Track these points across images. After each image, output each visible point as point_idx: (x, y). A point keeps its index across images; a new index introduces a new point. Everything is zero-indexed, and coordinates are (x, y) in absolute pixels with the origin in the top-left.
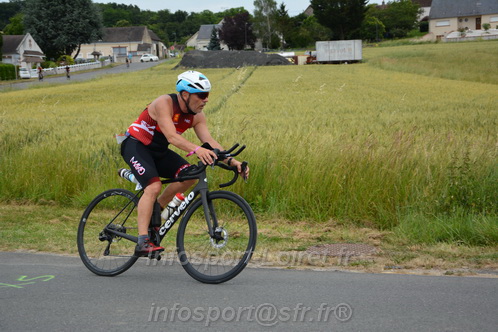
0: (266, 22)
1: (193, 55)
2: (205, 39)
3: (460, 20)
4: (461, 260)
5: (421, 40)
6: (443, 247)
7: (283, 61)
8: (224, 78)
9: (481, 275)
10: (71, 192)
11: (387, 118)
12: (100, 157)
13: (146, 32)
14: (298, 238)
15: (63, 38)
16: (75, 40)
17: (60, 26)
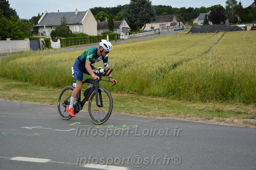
0: (231, 11)
1: (196, 27)
2: (202, 20)
7: (240, 29)
8: (210, 37)
10: (143, 89)
12: (155, 74)
13: (175, 17)
14: (250, 112)
15: (139, 21)
16: (143, 22)
17: (137, 16)
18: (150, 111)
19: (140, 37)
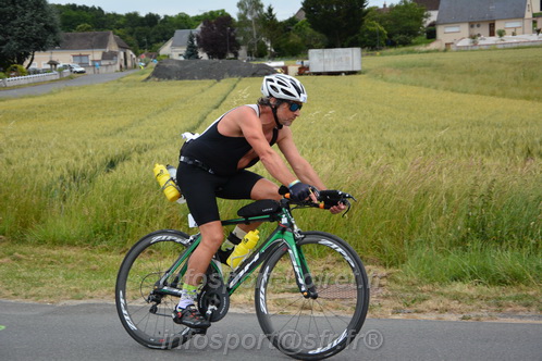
0: (251, 26)
1: (167, 65)
2: (180, 46)
3: (472, 26)
4: (479, 303)
5: (428, 48)
6: (458, 287)
8: (203, 91)
9: (502, 320)
10: (25, 226)
11: (392, 137)
12: (59, 185)
13: (112, 38)
15: (14, 45)
16: (28, 47)
17: (9, 31)
18: (43, 285)
19: (19, 87)
